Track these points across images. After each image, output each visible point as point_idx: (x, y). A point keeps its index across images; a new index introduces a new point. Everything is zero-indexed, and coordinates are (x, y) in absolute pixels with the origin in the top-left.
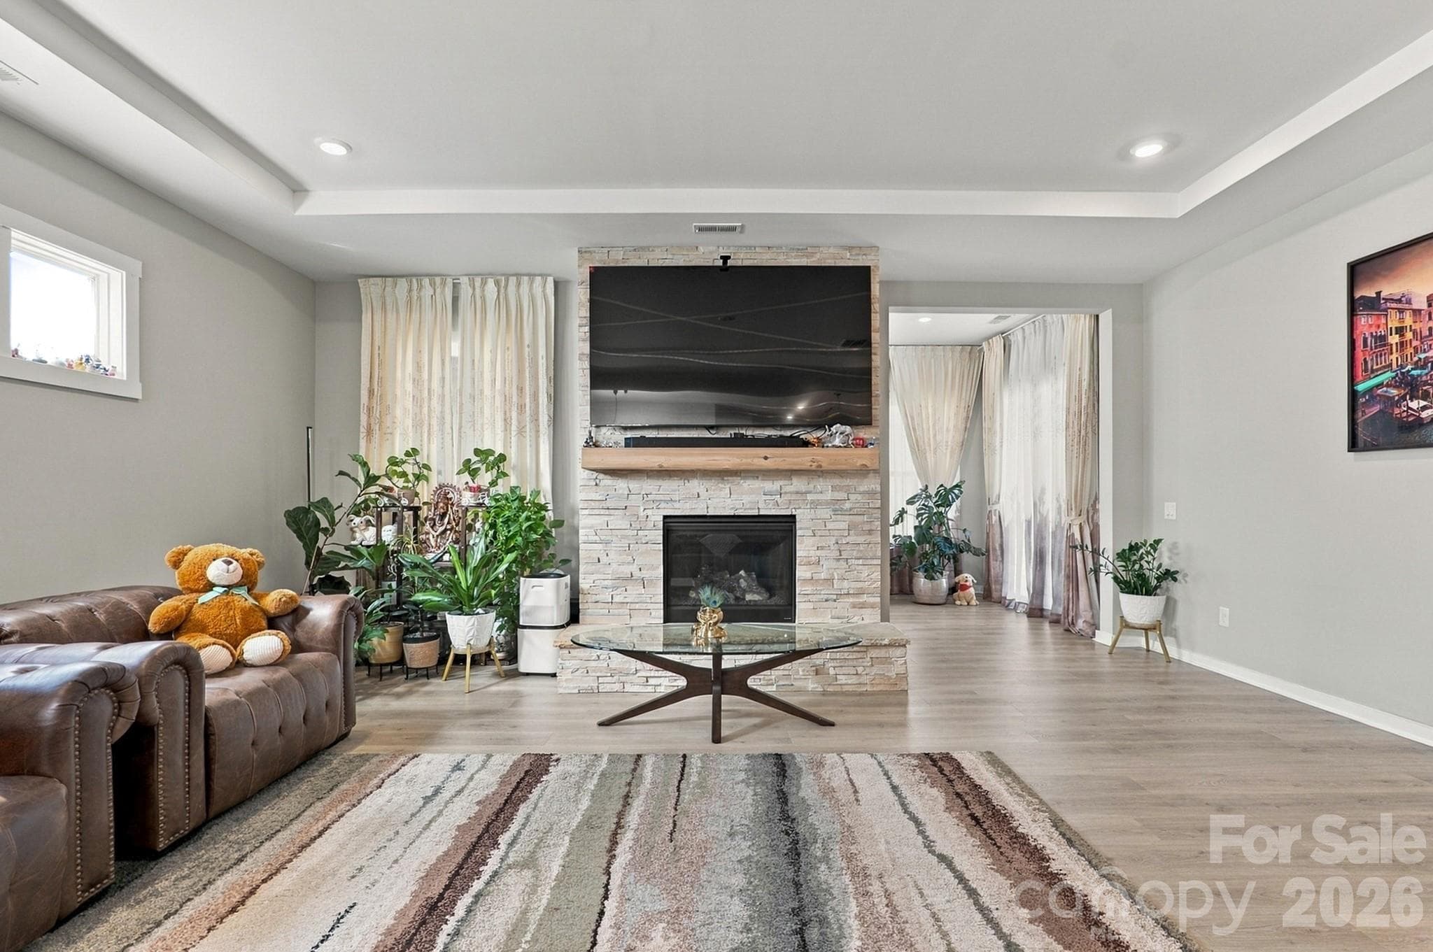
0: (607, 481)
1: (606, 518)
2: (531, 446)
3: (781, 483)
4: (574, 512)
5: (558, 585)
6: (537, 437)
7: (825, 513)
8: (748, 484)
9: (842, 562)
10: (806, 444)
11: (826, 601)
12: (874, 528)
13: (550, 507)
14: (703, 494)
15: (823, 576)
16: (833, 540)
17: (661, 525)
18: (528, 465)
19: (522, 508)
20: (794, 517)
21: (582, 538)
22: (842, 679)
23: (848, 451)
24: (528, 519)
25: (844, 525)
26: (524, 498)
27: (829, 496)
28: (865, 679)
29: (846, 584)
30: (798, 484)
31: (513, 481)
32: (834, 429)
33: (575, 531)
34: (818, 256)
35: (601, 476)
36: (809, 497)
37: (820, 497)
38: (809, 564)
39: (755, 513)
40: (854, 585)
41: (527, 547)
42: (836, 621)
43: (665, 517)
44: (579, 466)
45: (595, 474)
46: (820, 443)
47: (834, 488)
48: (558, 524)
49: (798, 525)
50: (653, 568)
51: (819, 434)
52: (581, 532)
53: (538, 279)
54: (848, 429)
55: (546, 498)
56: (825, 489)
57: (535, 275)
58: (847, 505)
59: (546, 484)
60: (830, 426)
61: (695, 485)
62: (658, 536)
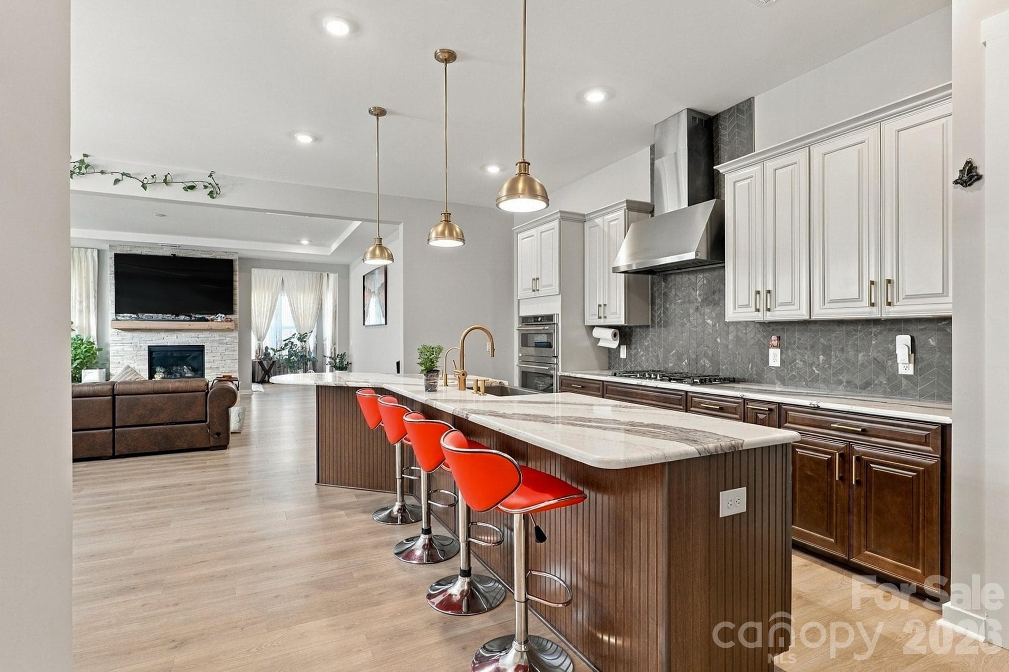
0: (123, 333)
1: (122, 347)
2: (86, 318)
3: (198, 333)
4: (108, 345)
5: (100, 372)
6: (89, 314)
7: (216, 344)
8: (184, 334)
9: (223, 361)
10: (207, 320)
12: (235, 349)
13: (96, 343)
14: (165, 338)
15: (215, 366)
16: (219, 354)
17: (147, 349)
18: (84, 325)
19: (83, 344)
20: (204, 346)
21: (111, 355)
23: (222, 323)
24: (85, 348)
25: (224, 349)
26: (82, 340)
27: (218, 338)
29: (224, 369)
30: (206, 334)
31: (77, 333)
32: (217, 316)
33: (108, 353)
34: (214, 254)
35: (120, 331)
36: (210, 339)
37: (214, 339)
38: (209, 362)
39: (188, 344)
40: (229, 369)
41: (85, 359)
43: (149, 346)
44: (110, 327)
45: (118, 330)
46: (212, 320)
47: (219, 336)
48: (100, 350)
49: (205, 349)
50: (144, 365)
51: (212, 317)
52: (110, 352)
53: (89, 250)
54: (223, 316)
55: (93, 338)
56: (216, 336)
57: (88, 248)
58: (225, 342)
59: (94, 333)
60: (217, 314)
61: (163, 335)
62: (146, 353)
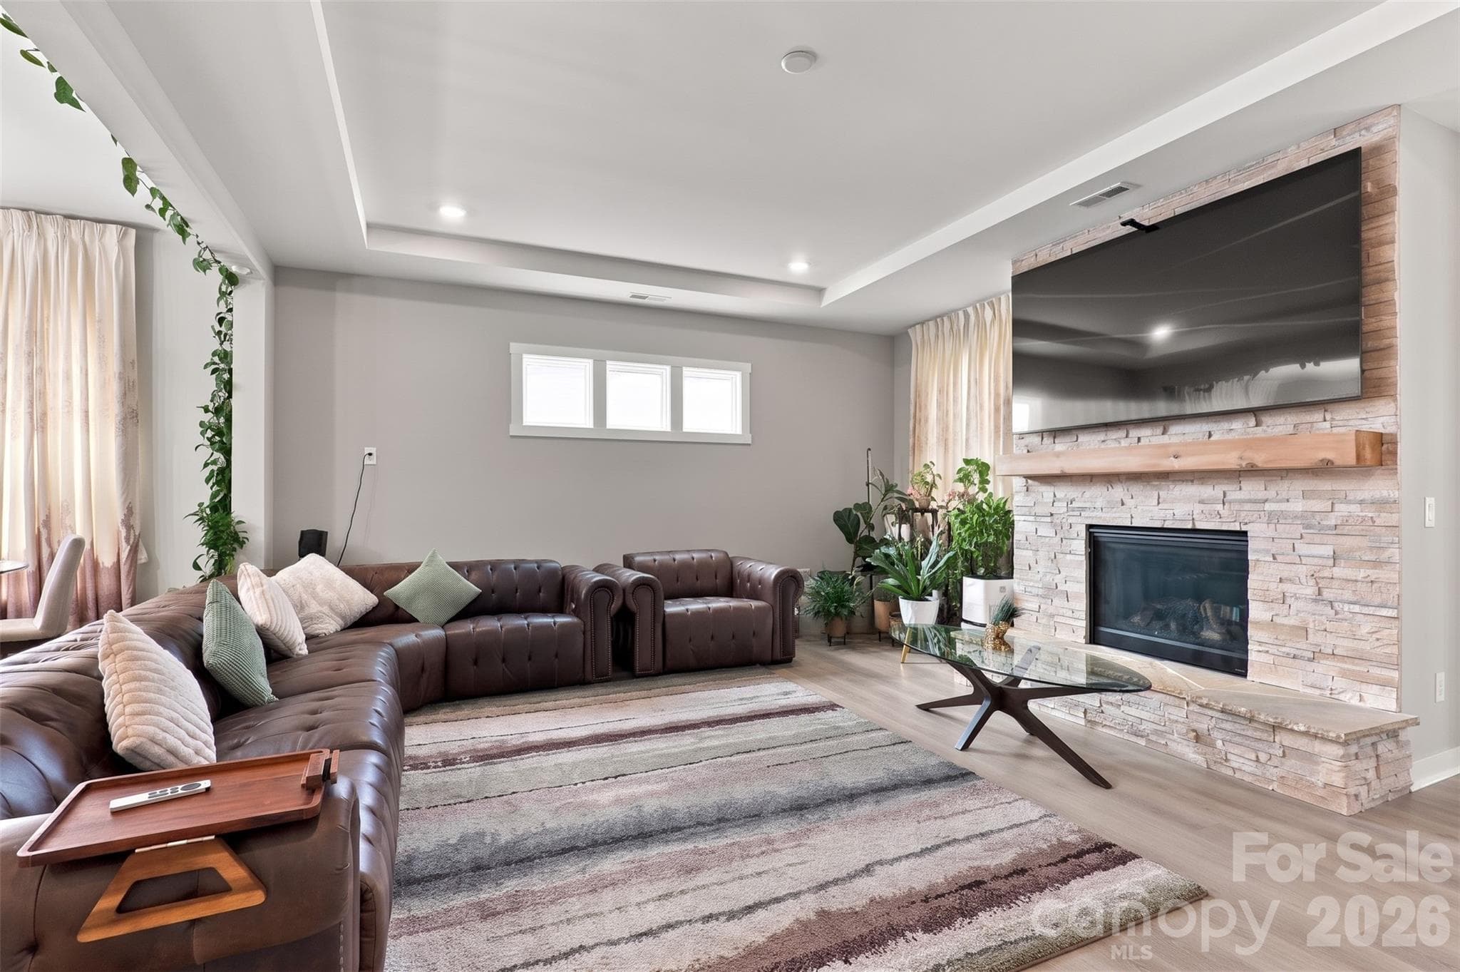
0: (1035, 488)
1: (1035, 525)
3: (1225, 488)
7: (1292, 531)
8: (1180, 489)
9: (1323, 606)
11: (1294, 657)
12: (1382, 558)
14: (1128, 501)
15: (1292, 621)
16: (1307, 572)
17: (1084, 535)
20: (1245, 534)
22: (1235, 762)
27: (1298, 506)
28: (1273, 772)
35: (1030, 483)
36: (1268, 506)
37: (1284, 506)
38: (1268, 602)
39: (1190, 527)
40: (1344, 644)
42: (1309, 691)
43: (1088, 527)
45: (1025, 481)
47: (1305, 495)
49: (1251, 547)
50: (1077, 581)
56: (1293, 496)
58: (1329, 521)
61: (1120, 492)
62: (1082, 547)
